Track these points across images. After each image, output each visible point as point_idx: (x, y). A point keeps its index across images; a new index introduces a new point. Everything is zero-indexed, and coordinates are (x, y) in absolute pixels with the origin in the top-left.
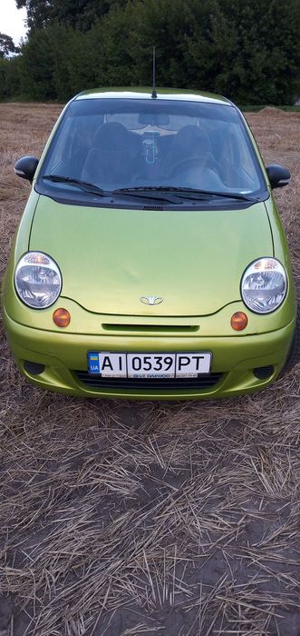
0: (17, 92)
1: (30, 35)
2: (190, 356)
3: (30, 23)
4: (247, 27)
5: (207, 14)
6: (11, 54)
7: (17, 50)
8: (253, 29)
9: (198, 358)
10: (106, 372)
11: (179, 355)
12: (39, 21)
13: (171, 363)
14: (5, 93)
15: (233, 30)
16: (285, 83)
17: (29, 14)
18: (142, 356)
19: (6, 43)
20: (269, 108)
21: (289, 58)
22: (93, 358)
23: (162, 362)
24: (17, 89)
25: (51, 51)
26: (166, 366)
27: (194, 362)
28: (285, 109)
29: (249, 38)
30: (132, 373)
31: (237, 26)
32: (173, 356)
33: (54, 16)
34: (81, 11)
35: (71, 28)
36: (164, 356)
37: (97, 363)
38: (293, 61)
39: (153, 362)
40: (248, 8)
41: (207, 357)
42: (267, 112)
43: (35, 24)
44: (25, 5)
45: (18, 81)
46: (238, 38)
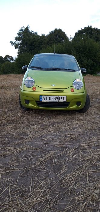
0: (13, 72)
1: (18, 56)
2: (62, 97)
3: (18, 53)
4: (82, 53)
5: (70, 50)
6: (12, 61)
7: (14, 60)
8: (83, 54)
9: (64, 97)
10: (43, 101)
11: (59, 96)
12: (21, 52)
13: (57, 99)
14: (10, 72)
15: (78, 54)
16: (93, 68)
17: (19, 50)
18: (51, 97)
19: (11, 58)
20: (89, 75)
21: (94, 62)
22: (41, 97)
23: (56, 98)
24: (13, 71)
25: (24, 60)
26: (56, 99)
27: (63, 98)
28: (94, 75)
29: (82, 57)
30: (49, 101)
31: (79, 53)
32: (58, 97)
33: (25, 51)
34: (34, 49)
35: (30, 54)
36: (56, 97)
37: (41, 98)
38: (95, 62)
39: (54, 98)
40: (82, 49)
41: (66, 97)
42: (88, 76)
43: (20, 53)
44: (17, 48)
45: (14, 68)
46: (79, 56)
